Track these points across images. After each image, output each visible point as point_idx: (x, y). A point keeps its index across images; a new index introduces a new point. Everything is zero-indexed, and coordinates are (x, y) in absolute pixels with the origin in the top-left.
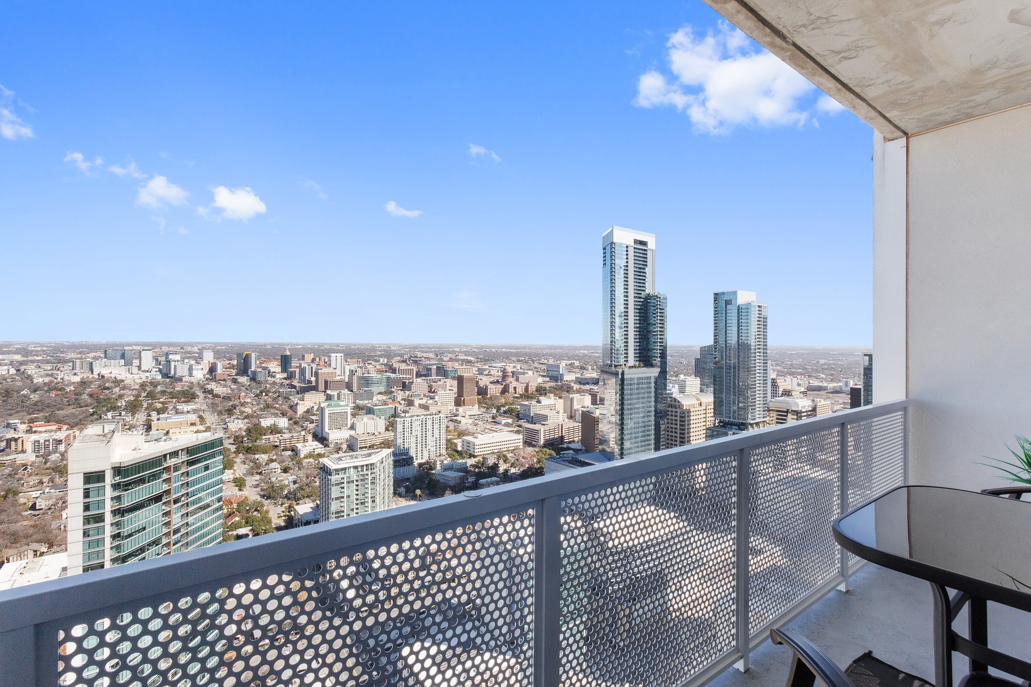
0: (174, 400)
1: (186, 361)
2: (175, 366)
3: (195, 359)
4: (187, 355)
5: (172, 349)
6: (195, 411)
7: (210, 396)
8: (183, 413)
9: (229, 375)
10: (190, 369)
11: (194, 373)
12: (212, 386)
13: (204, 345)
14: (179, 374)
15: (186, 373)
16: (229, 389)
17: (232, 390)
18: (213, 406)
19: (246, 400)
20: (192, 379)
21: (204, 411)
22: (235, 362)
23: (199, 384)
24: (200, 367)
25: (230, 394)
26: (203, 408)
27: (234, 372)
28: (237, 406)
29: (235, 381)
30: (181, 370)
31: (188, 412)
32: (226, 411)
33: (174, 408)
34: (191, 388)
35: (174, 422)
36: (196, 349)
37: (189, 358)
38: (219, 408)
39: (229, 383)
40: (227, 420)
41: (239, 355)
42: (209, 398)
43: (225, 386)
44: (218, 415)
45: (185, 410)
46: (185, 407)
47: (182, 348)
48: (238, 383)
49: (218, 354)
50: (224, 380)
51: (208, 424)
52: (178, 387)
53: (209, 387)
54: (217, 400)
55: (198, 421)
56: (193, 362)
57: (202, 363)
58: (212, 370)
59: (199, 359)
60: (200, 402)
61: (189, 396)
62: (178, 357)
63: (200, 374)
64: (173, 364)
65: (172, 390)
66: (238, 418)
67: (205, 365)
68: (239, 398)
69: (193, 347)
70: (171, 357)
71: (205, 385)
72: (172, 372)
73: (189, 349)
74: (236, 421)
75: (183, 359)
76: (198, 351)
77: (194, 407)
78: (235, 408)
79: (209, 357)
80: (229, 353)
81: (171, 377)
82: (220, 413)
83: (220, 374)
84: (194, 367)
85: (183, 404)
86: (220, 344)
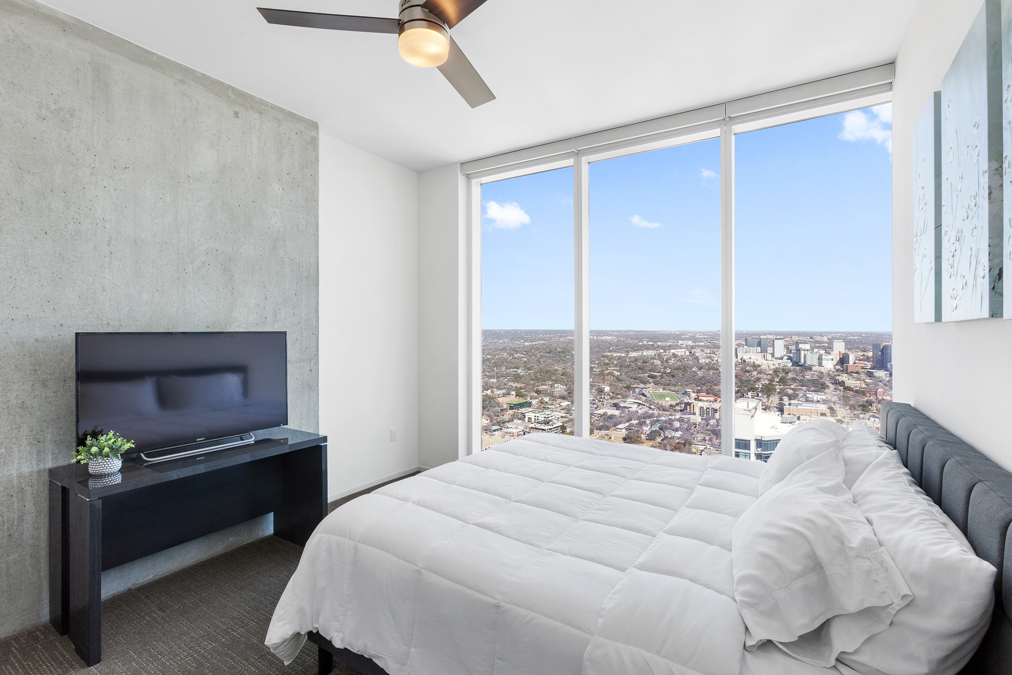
0: (804, 388)
1: (816, 350)
2: (805, 355)
3: (824, 348)
4: (816, 344)
5: (801, 338)
6: (825, 402)
7: (841, 388)
8: (812, 401)
9: (863, 368)
10: (820, 359)
11: (824, 363)
12: (843, 377)
13: (834, 335)
14: (808, 363)
15: (816, 362)
16: (863, 382)
17: (868, 385)
18: (845, 400)
19: (885, 398)
20: (822, 369)
21: (834, 402)
22: (870, 354)
23: (829, 375)
24: (830, 357)
25: (864, 388)
26: (833, 399)
27: (869, 365)
28: (874, 402)
29: (870, 375)
30: (811, 359)
31: (818, 402)
32: (859, 406)
33: (805, 395)
34: (821, 378)
35: (804, 409)
36: (825, 339)
37: (819, 347)
38: (852, 402)
39: (863, 376)
40: (861, 416)
41: (875, 347)
42: (840, 390)
43: (859, 379)
44: (850, 409)
45: (815, 399)
46: (816, 397)
47: (811, 338)
48: (875, 377)
49: (851, 344)
50: (857, 373)
51: (839, 418)
52: (808, 376)
53: (840, 378)
54: (850, 394)
55: (828, 412)
56: (822, 352)
57: (832, 353)
58: (843, 360)
59: (829, 349)
60: (831, 393)
61: (819, 385)
62: (807, 347)
63: (829, 364)
64: (803, 353)
65: (802, 378)
66: (874, 416)
67: (835, 356)
68: (876, 394)
69: (823, 336)
70: (801, 346)
71: (835, 376)
72: (802, 361)
73: (819, 338)
74: (872, 419)
75: (812, 349)
76: (828, 341)
77: (824, 397)
78: (871, 405)
79: (839, 347)
80: (862, 344)
81: (801, 366)
82: (853, 408)
83: (851, 365)
84: (824, 357)
85: (813, 393)
86: (852, 334)
